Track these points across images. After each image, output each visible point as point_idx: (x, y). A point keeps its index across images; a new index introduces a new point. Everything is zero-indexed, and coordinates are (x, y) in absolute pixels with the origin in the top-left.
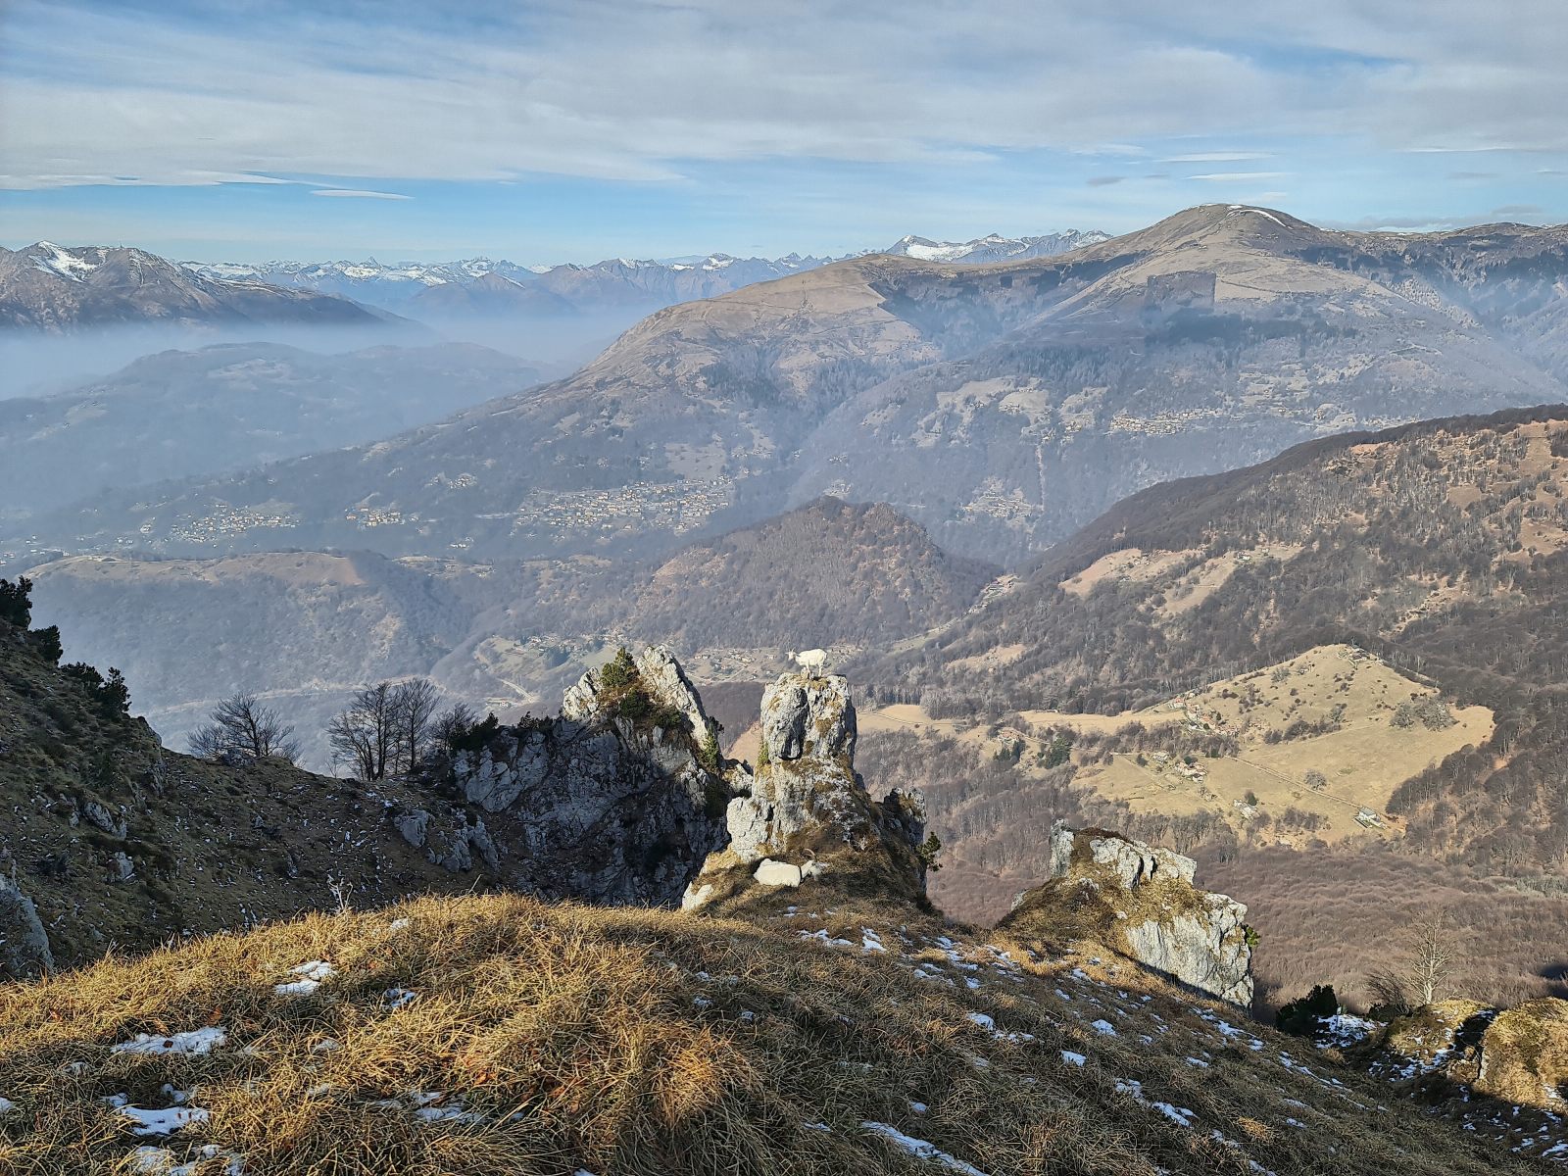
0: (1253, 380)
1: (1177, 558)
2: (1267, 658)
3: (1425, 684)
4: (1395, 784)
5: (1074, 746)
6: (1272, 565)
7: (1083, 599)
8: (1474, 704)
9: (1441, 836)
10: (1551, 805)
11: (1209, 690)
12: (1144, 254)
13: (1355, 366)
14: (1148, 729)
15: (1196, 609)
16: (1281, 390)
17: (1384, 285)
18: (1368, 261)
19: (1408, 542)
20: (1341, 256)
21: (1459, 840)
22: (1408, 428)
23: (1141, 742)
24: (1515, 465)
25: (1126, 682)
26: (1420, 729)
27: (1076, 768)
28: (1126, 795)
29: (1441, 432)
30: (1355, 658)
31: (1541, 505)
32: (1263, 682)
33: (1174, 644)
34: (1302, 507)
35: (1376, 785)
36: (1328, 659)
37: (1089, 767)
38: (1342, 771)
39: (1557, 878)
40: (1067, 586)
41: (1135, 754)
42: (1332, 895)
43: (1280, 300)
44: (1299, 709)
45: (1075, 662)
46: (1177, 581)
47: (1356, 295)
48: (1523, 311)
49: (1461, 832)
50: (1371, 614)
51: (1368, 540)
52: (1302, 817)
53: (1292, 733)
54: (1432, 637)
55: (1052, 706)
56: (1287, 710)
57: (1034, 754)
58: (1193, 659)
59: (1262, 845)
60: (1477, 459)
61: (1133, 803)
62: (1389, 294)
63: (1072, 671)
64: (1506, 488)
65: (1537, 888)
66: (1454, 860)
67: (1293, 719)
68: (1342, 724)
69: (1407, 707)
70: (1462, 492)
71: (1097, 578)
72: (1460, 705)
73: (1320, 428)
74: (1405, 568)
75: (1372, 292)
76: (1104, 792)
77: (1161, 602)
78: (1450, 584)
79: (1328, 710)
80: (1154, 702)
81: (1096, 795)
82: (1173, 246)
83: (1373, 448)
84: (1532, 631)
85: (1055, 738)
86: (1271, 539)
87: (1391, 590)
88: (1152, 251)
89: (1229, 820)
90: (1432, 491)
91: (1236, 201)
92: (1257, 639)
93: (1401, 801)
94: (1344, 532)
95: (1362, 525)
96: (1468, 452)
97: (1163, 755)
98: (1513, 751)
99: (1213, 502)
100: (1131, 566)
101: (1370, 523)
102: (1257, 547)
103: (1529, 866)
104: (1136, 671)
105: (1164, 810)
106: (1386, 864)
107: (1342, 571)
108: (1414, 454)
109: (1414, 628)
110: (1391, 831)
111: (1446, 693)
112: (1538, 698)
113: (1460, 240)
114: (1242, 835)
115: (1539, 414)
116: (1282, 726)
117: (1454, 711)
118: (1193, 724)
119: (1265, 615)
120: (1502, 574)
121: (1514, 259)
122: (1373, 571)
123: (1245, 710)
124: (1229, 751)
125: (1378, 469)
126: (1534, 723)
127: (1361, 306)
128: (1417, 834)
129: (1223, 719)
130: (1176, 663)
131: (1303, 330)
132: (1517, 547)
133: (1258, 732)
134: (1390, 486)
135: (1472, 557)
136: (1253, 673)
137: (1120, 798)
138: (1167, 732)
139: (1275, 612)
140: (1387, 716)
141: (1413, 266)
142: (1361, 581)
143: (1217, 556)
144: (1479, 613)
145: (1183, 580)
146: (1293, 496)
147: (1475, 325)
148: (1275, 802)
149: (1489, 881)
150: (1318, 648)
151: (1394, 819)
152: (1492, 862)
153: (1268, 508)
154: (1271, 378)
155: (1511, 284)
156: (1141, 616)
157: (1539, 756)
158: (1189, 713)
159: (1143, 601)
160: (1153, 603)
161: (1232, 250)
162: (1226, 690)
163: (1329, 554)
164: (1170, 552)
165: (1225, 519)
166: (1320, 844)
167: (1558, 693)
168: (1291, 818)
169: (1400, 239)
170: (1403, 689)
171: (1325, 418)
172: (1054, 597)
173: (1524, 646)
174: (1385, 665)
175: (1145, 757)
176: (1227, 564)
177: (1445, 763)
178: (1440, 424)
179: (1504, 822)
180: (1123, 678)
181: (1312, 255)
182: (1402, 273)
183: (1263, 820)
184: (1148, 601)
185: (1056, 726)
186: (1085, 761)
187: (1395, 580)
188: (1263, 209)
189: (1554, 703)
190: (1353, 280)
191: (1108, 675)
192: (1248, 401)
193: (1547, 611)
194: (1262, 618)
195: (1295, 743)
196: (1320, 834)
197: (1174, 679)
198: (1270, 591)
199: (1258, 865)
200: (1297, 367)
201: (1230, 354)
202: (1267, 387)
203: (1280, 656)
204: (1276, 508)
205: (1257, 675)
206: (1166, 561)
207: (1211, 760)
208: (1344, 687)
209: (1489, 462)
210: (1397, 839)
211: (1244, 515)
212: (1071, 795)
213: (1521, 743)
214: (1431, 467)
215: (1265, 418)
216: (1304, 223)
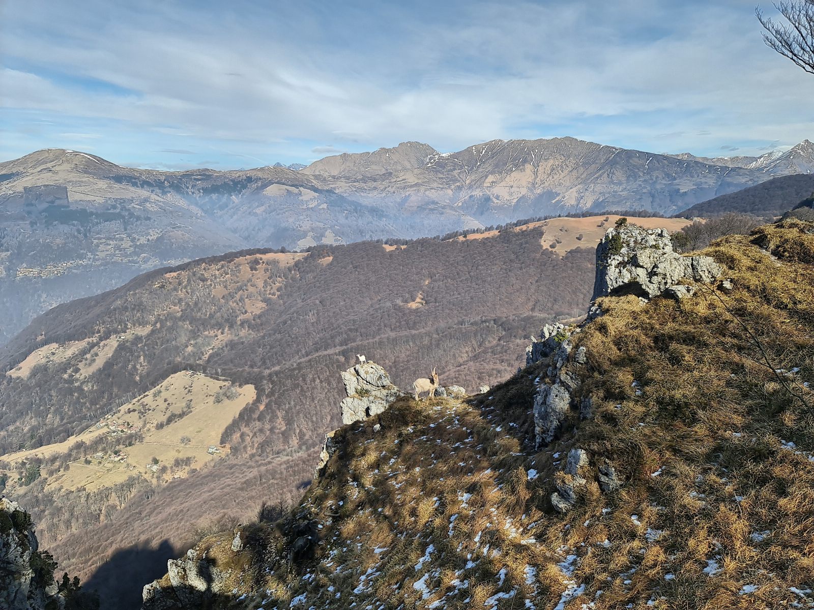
0: (101, 243)
1: (83, 344)
2: (147, 386)
3: (224, 380)
4: (222, 430)
5: (42, 466)
6: (138, 339)
7: (26, 379)
8: (245, 384)
9: (245, 447)
10: (284, 419)
11: (119, 411)
12: (17, 174)
13: (154, 235)
14: (88, 443)
15: (99, 370)
16: (118, 248)
17: (158, 196)
18: (149, 184)
19: (200, 317)
20: (133, 180)
21: (252, 447)
22: (189, 264)
23: (85, 451)
24: (237, 277)
25: (65, 421)
26: (226, 402)
27: (47, 479)
28: (82, 484)
29: (204, 264)
30: (191, 376)
31: (251, 293)
32: (148, 399)
33: (91, 392)
34: (147, 307)
35: (213, 434)
36: (179, 379)
37: (55, 476)
38: (197, 432)
39: (293, 449)
40: (13, 373)
41: (83, 459)
42: (209, 491)
43: (107, 201)
44: (171, 408)
45: (28, 418)
46: (85, 357)
47: (146, 200)
48: (221, 208)
49: (253, 442)
50: (192, 354)
51: (183, 318)
52: (182, 461)
53: (169, 421)
54: (220, 359)
55: (21, 447)
56: (164, 410)
57: (15, 480)
58: (103, 397)
59: (166, 482)
60: (222, 275)
61: (87, 487)
62: (162, 200)
63: (28, 424)
64: (236, 287)
65: (287, 455)
66: (252, 456)
67: (168, 414)
68: (192, 409)
69: (218, 394)
70: (218, 291)
71: (33, 365)
72: (240, 386)
73: (143, 266)
74: (202, 329)
75: (155, 199)
76: (67, 486)
77: (77, 370)
78: (222, 333)
79: (184, 404)
80: (88, 427)
81: (63, 490)
82: (36, 170)
83: (174, 274)
84: (260, 347)
85: (28, 466)
86: (134, 325)
87: (198, 341)
88: (22, 173)
89: (146, 476)
90: (206, 292)
91: (70, 148)
92: (138, 378)
93: (225, 437)
94: (170, 316)
95: (178, 312)
96: (217, 273)
97: (100, 454)
98: (265, 400)
99: (97, 310)
100: (53, 354)
101: (182, 311)
102: (127, 331)
103: (282, 448)
104: (70, 413)
105: (108, 484)
106: (227, 468)
107: (174, 336)
108: (194, 275)
109: (211, 356)
110: (224, 453)
111: (233, 383)
112: (270, 375)
113: (188, 175)
114: (154, 481)
115: (242, 253)
116: (164, 419)
117: (239, 390)
118: (114, 432)
119: (139, 365)
120: (242, 325)
121: (213, 185)
122: (188, 333)
123: (142, 416)
124: (138, 440)
125: (180, 284)
126: (271, 386)
127: (150, 206)
128: (235, 450)
129: (131, 424)
130: (94, 403)
131: (123, 217)
132: (246, 312)
133: (152, 425)
134: (187, 292)
135: (229, 319)
136: (142, 396)
137: (80, 487)
138: (100, 440)
139: (144, 362)
140: (212, 399)
141: (170, 187)
142: (183, 339)
143: (106, 339)
144: (237, 344)
145: (88, 356)
146: (142, 302)
147: (203, 214)
148: (168, 458)
149: (269, 459)
150: (172, 376)
151: (224, 447)
152: (268, 451)
153: (129, 310)
154: (111, 242)
155: (214, 196)
156: (66, 381)
157: (276, 399)
158: (110, 427)
159: (66, 372)
160: (72, 372)
161: (73, 174)
162: (129, 409)
163: (165, 328)
164: (77, 342)
165: (106, 319)
166: (194, 471)
167: (277, 371)
168: (178, 463)
169: (162, 174)
170: (215, 386)
171: (145, 261)
172: (5, 382)
173: (258, 354)
174: (205, 376)
175: (89, 458)
176: (113, 343)
177: (240, 414)
178: (202, 260)
179: (268, 432)
180: (62, 419)
181: (119, 179)
182: (166, 190)
183: (164, 470)
184: (69, 371)
185: (27, 459)
186: (51, 473)
187: (199, 335)
188: (86, 154)
189: (277, 376)
190: (144, 193)
191: (52, 420)
192: (101, 255)
193: (263, 337)
194: (138, 367)
195: (172, 425)
196: (193, 466)
197: (96, 411)
198: (139, 352)
199: (168, 493)
200: (124, 236)
201: (85, 230)
202: (110, 247)
203: (154, 384)
204: (134, 309)
205: (145, 396)
206: (74, 348)
207: (129, 448)
208: (189, 391)
209: (227, 276)
210: (228, 456)
211: (117, 315)
212: (47, 496)
213: (268, 396)
214: (203, 281)
215: (112, 263)
216: (110, 163)
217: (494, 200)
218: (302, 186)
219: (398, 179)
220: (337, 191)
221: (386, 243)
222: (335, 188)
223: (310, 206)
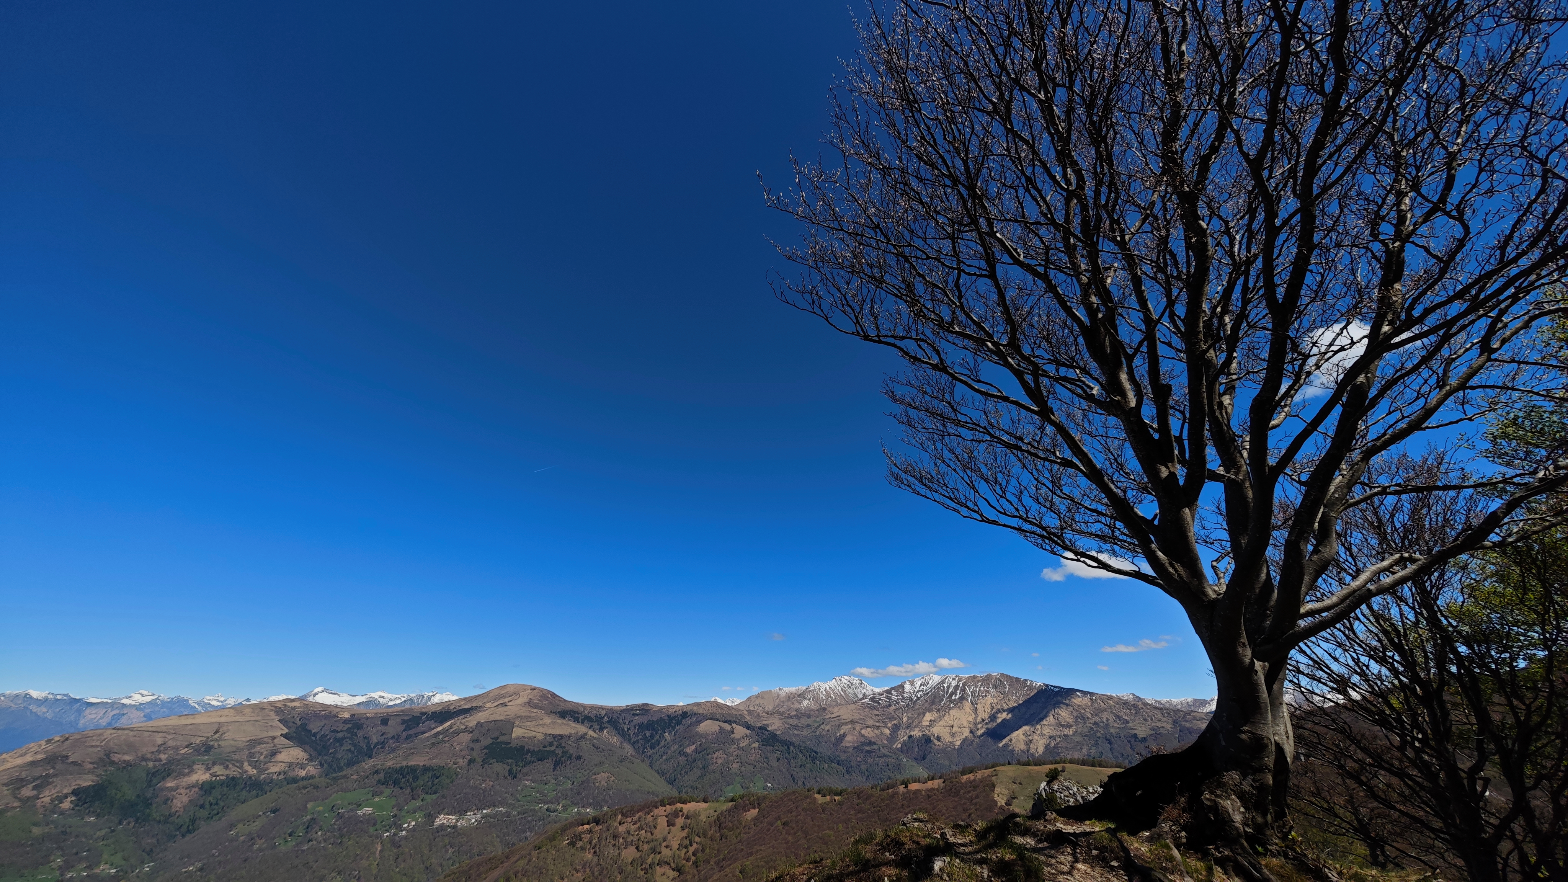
12: (477, 708)
17: (595, 732)
18: (589, 720)
20: (576, 716)
24: (652, 834)
31: (664, 857)
43: (546, 738)
47: (583, 737)
62: (598, 737)
70: (629, 853)
75: (591, 736)
82: (493, 705)
88: (481, 707)
91: (531, 684)
127: (584, 743)
131: (556, 756)
141: (608, 723)
147: (634, 754)
161: (525, 709)
182: (603, 727)
190: (582, 729)
200: (551, 778)
201: (516, 770)
214: (615, 838)
217: (936, 742)
218: (735, 722)
219: (833, 716)
220: (770, 728)
221: (819, 793)
222: (767, 725)
223: (741, 745)
